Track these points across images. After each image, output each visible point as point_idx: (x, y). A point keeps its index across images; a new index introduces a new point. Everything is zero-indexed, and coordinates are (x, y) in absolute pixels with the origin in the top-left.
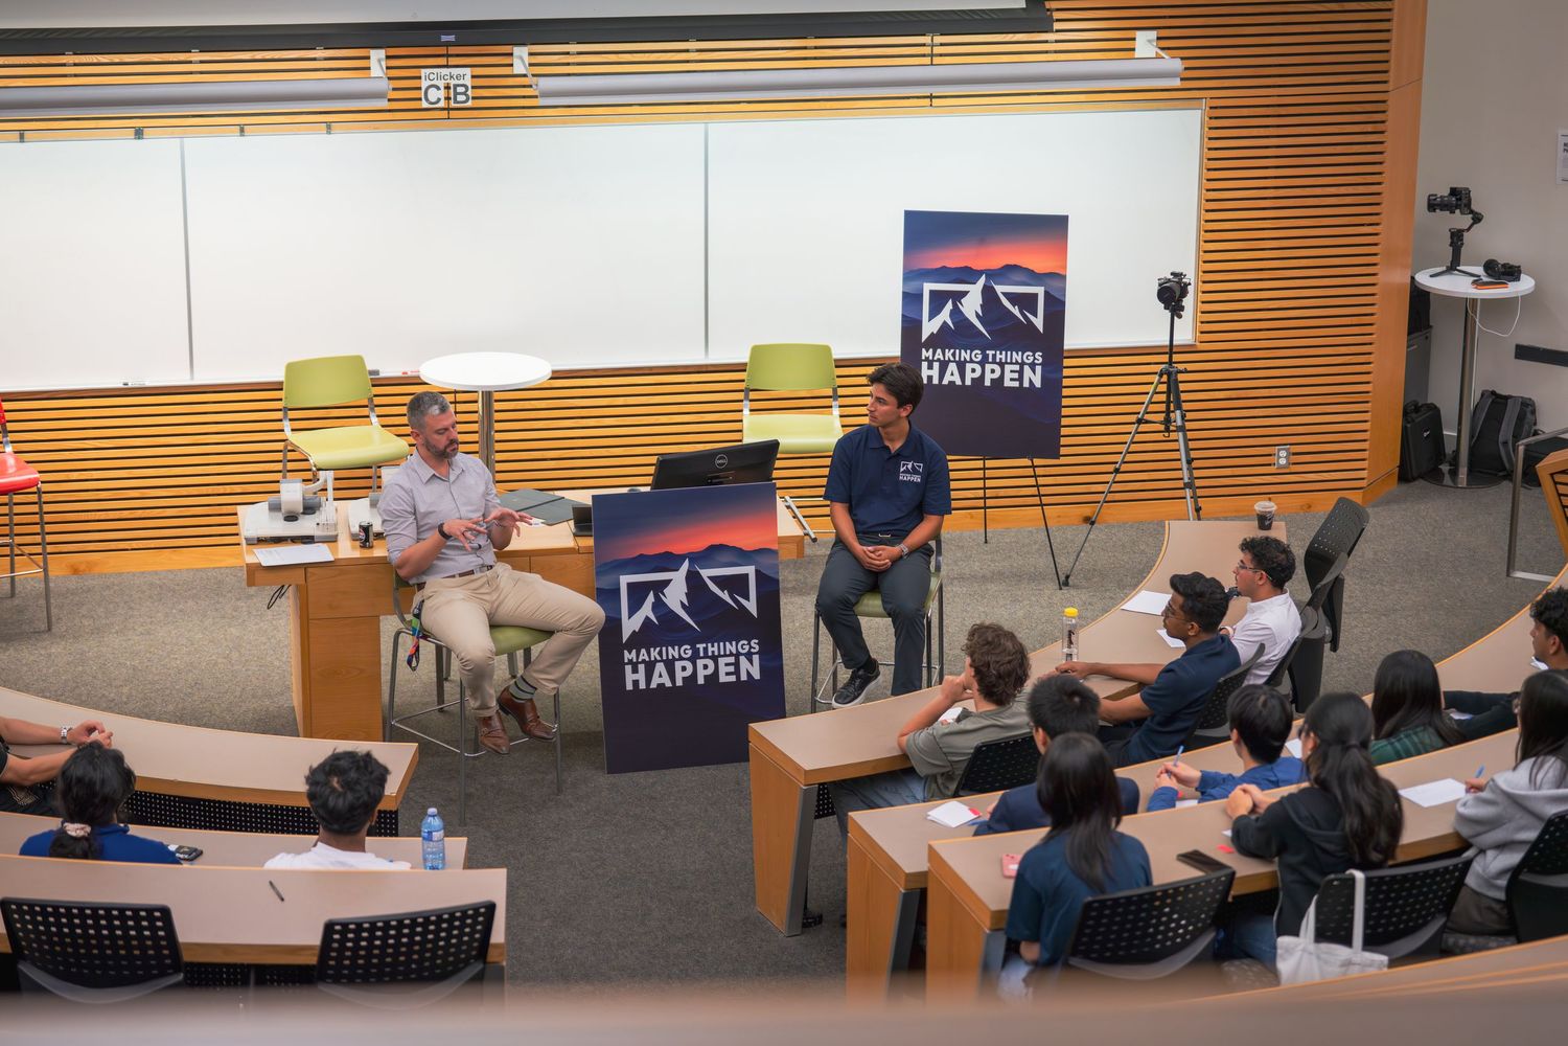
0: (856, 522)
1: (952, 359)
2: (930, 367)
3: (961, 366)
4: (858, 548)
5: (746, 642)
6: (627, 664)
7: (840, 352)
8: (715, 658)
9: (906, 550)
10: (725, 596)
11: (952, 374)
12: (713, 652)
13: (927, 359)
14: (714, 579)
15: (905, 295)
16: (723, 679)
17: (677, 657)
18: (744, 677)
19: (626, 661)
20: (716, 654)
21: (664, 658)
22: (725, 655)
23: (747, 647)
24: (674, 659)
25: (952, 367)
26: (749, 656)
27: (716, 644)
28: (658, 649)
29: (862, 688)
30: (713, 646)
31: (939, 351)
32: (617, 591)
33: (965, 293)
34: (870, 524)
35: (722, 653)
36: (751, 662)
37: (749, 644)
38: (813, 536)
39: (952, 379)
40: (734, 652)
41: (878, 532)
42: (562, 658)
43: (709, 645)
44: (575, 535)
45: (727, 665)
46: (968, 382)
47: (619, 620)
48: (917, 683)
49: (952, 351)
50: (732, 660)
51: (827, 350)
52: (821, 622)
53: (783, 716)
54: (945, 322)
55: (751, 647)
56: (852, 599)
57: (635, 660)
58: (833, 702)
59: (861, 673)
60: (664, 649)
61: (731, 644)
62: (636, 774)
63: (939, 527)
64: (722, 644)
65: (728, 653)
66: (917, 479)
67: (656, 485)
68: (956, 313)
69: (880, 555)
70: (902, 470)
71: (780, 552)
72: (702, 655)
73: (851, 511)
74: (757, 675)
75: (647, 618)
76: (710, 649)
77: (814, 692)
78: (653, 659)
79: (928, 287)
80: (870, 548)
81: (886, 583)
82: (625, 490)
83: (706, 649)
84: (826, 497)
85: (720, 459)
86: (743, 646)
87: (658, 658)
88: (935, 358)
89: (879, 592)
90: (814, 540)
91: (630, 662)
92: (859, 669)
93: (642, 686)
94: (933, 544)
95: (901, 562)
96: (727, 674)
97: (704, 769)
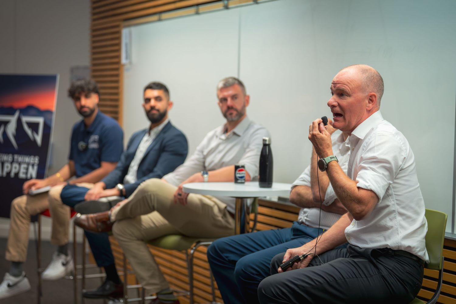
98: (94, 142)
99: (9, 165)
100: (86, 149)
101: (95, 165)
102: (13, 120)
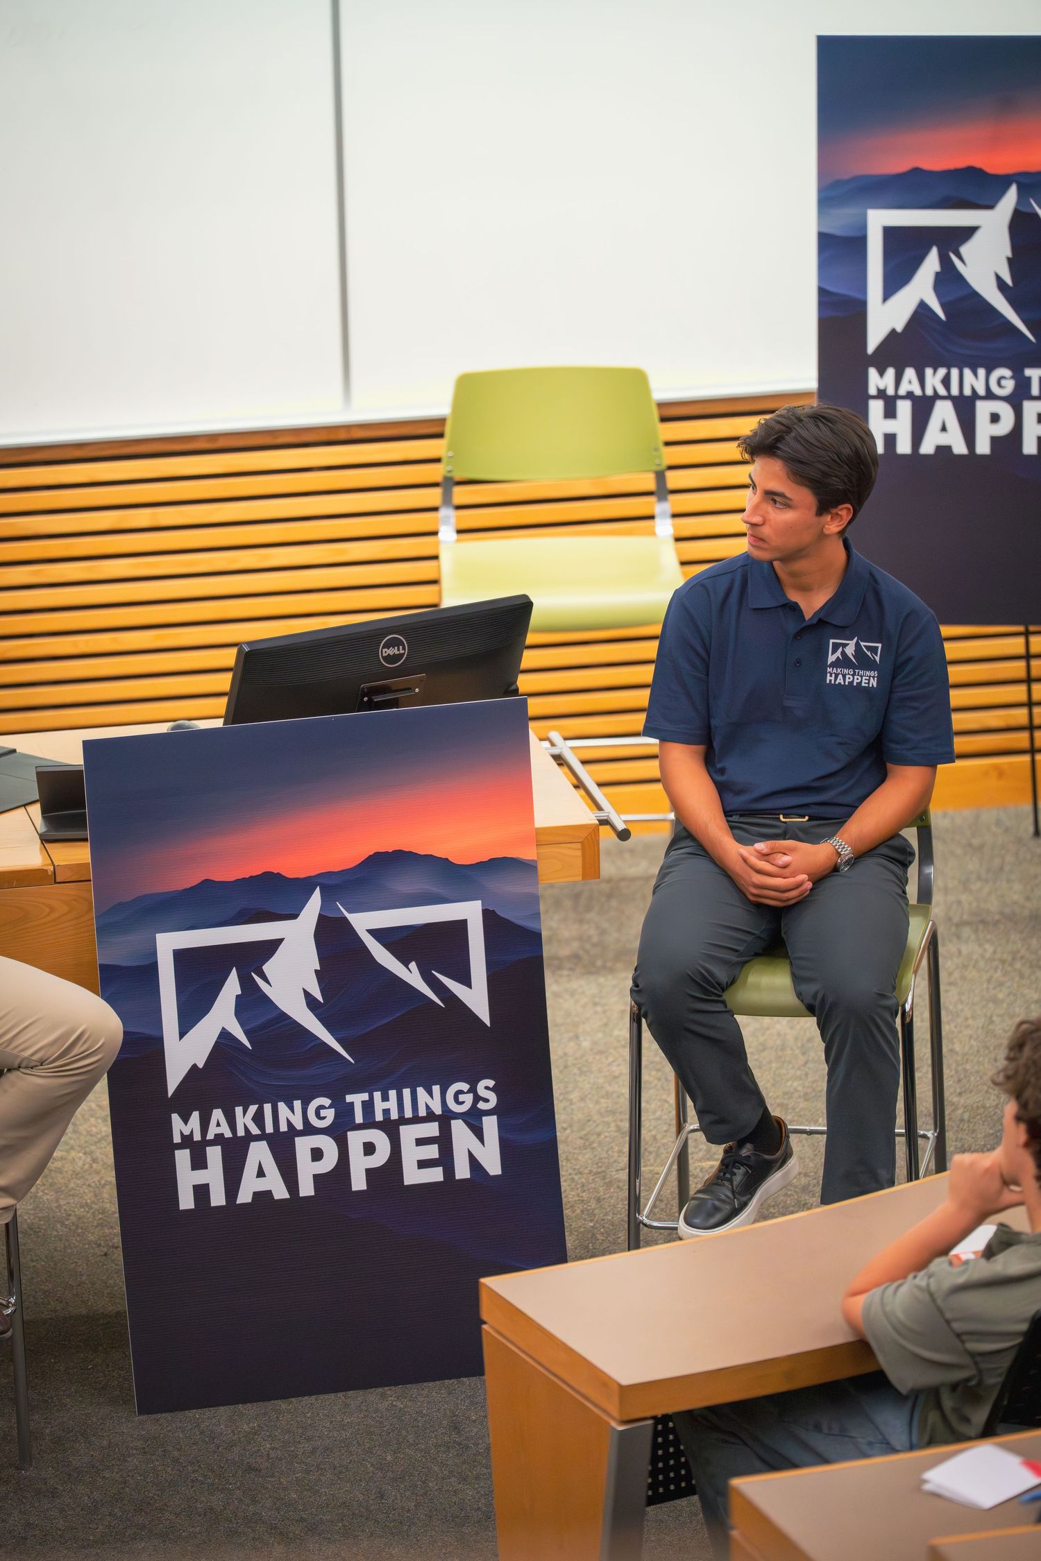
0: (722, 788)
1: (942, 391)
2: (890, 413)
3: (965, 408)
4: (733, 850)
5: (465, 1086)
6: (180, 1146)
7: (666, 387)
8: (391, 1128)
9: (847, 852)
10: (411, 976)
11: (944, 429)
12: (386, 1112)
13: (881, 394)
14: (385, 936)
15: (826, 241)
16: (413, 1176)
17: (299, 1125)
18: (462, 1171)
19: (177, 1139)
20: (394, 1115)
21: (269, 1129)
22: (416, 1120)
23: (468, 1099)
24: (293, 1132)
25: (944, 412)
26: (473, 1119)
27: (393, 1094)
28: (253, 1109)
29: (750, 1187)
30: (385, 1098)
31: (910, 373)
32: (150, 971)
33: (967, 233)
34: (756, 794)
35: (408, 1114)
36: (479, 1133)
37: (473, 1090)
38: (620, 826)
39: (943, 440)
40: (438, 1110)
41: (774, 813)
42: (23, 1133)
43: (377, 1095)
44: (45, 839)
45: (420, 1142)
46: (983, 447)
47: (159, 1041)
48: (883, 1173)
49: (942, 372)
50: (432, 1129)
51: (638, 379)
52: (647, 1035)
53: (563, 1260)
54: (922, 306)
55: (477, 1098)
56: (721, 974)
57: (197, 1137)
58: (682, 1225)
59: (746, 1151)
60: (268, 1108)
61: (430, 1093)
62: (208, 1412)
63: (925, 796)
64: (407, 1093)
65: (422, 1112)
66: (869, 679)
67: (237, 713)
68: (949, 279)
69: (785, 867)
70: (831, 658)
71: (540, 866)
72: (359, 1118)
73: (709, 761)
74: (494, 1167)
75: (225, 1035)
76: (379, 1106)
77: (634, 1202)
78: (241, 1132)
79: (879, 220)
80: (761, 846)
81: (800, 932)
82: (163, 728)
83: (368, 1107)
84: (648, 731)
85: (387, 646)
86: (459, 1096)
87: (255, 1131)
88: (902, 392)
89: (786, 956)
90: (624, 835)
91: (187, 1141)
92: (741, 1144)
93: (218, 1198)
94: (911, 835)
95: (835, 881)
96: (423, 1164)
97: (373, 1395)
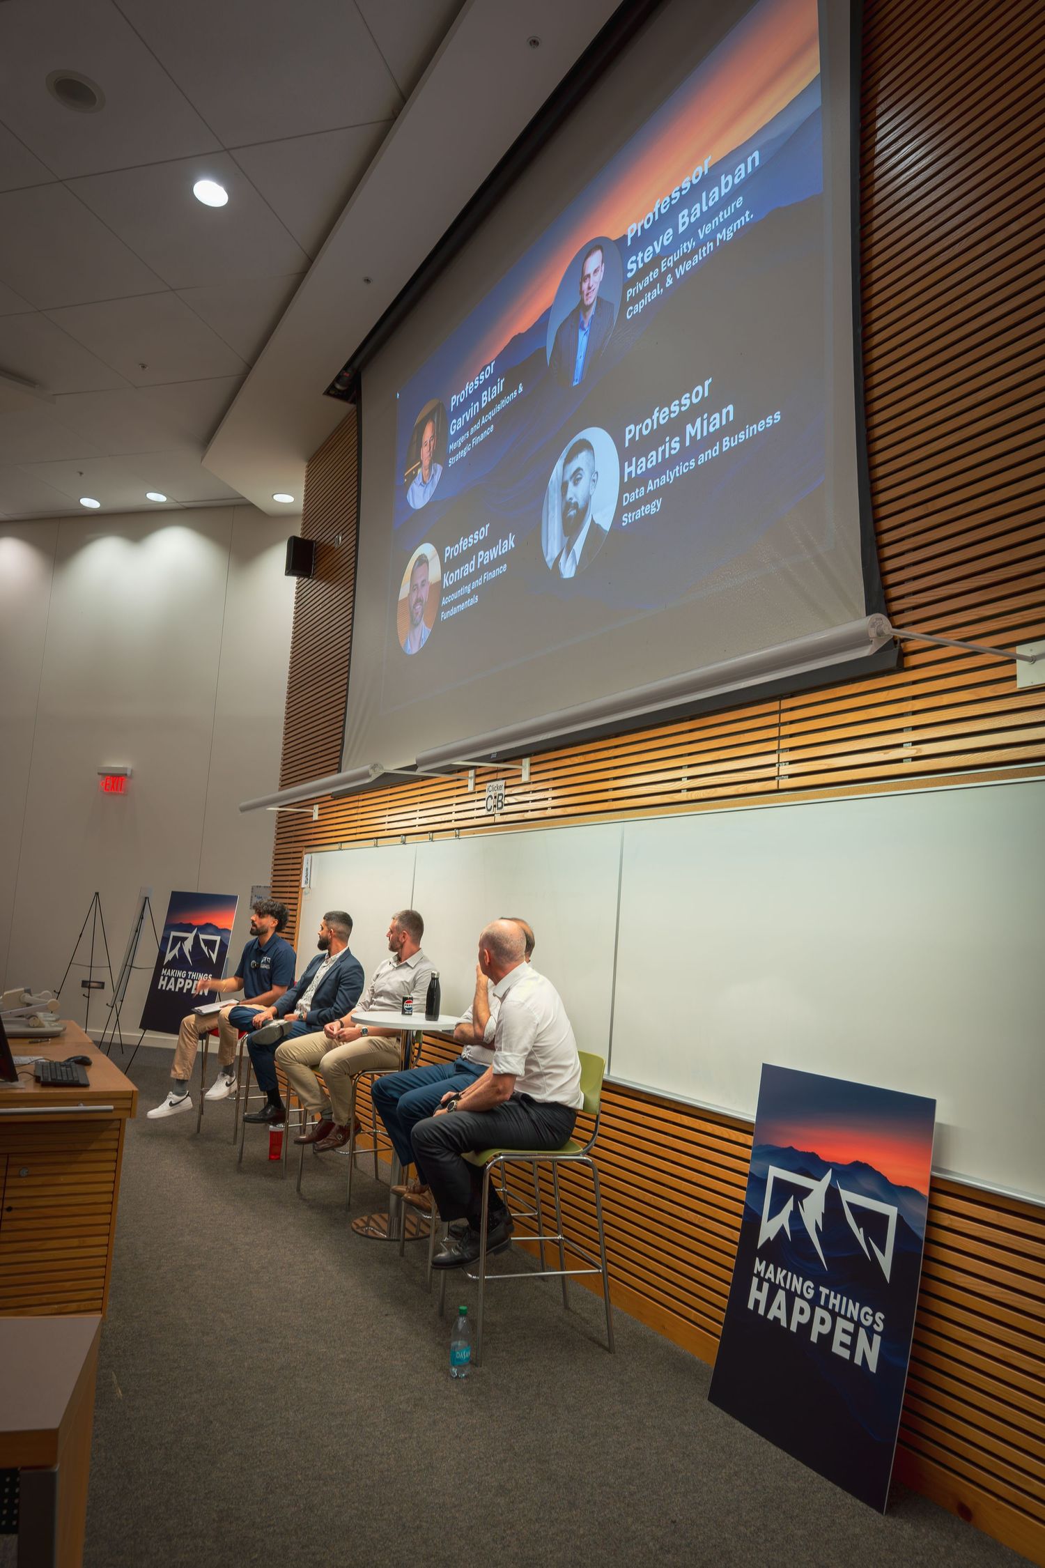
98: (266, 963)
99: (183, 981)
100: (257, 968)
101: (266, 985)
102: (191, 936)
